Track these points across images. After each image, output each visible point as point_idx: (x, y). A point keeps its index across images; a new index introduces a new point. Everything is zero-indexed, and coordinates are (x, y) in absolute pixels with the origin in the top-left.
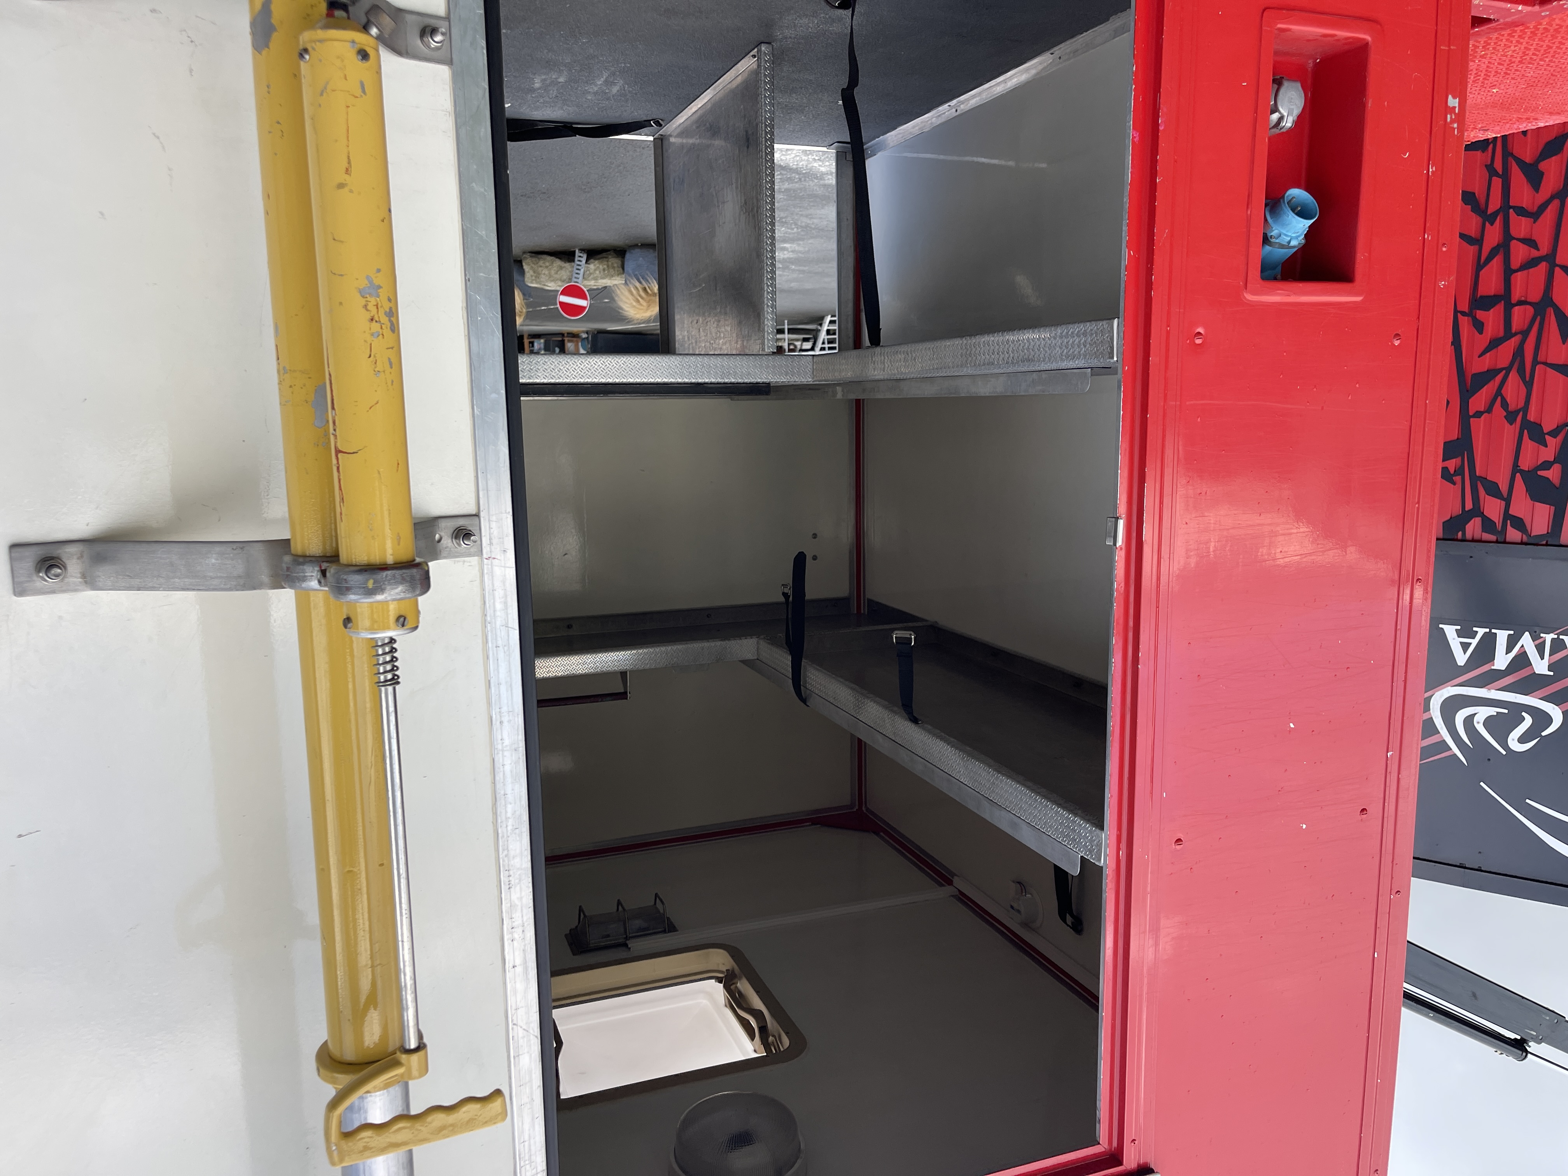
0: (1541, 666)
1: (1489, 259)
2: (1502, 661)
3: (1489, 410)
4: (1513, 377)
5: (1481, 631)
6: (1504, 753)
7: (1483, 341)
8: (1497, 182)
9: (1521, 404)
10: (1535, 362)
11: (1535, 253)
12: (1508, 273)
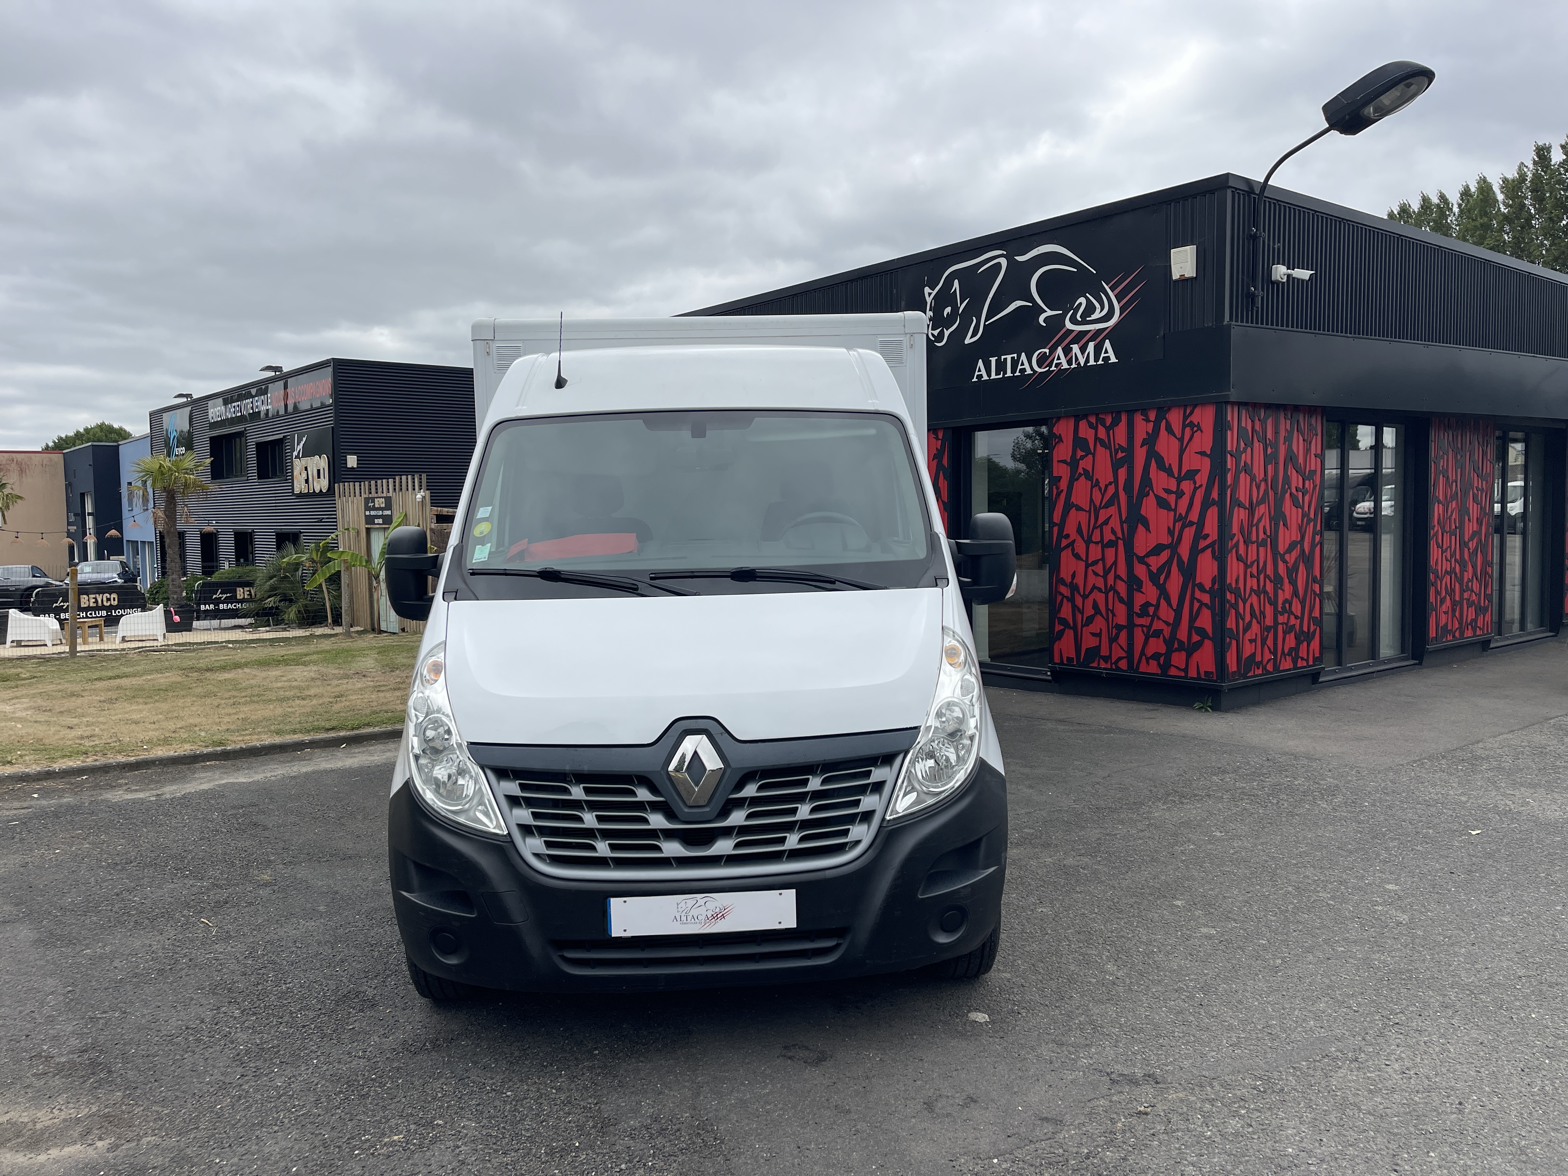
0: (1075, 348)
1: (1111, 567)
2: (1091, 346)
3: (1106, 486)
4: (1098, 504)
5: (1100, 362)
6: (1087, 294)
7: (1112, 523)
8: (1111, 607)
9: (1094, 489)
10: (1090, 511)
11: (1093, 568)
12: (1103, 559)
